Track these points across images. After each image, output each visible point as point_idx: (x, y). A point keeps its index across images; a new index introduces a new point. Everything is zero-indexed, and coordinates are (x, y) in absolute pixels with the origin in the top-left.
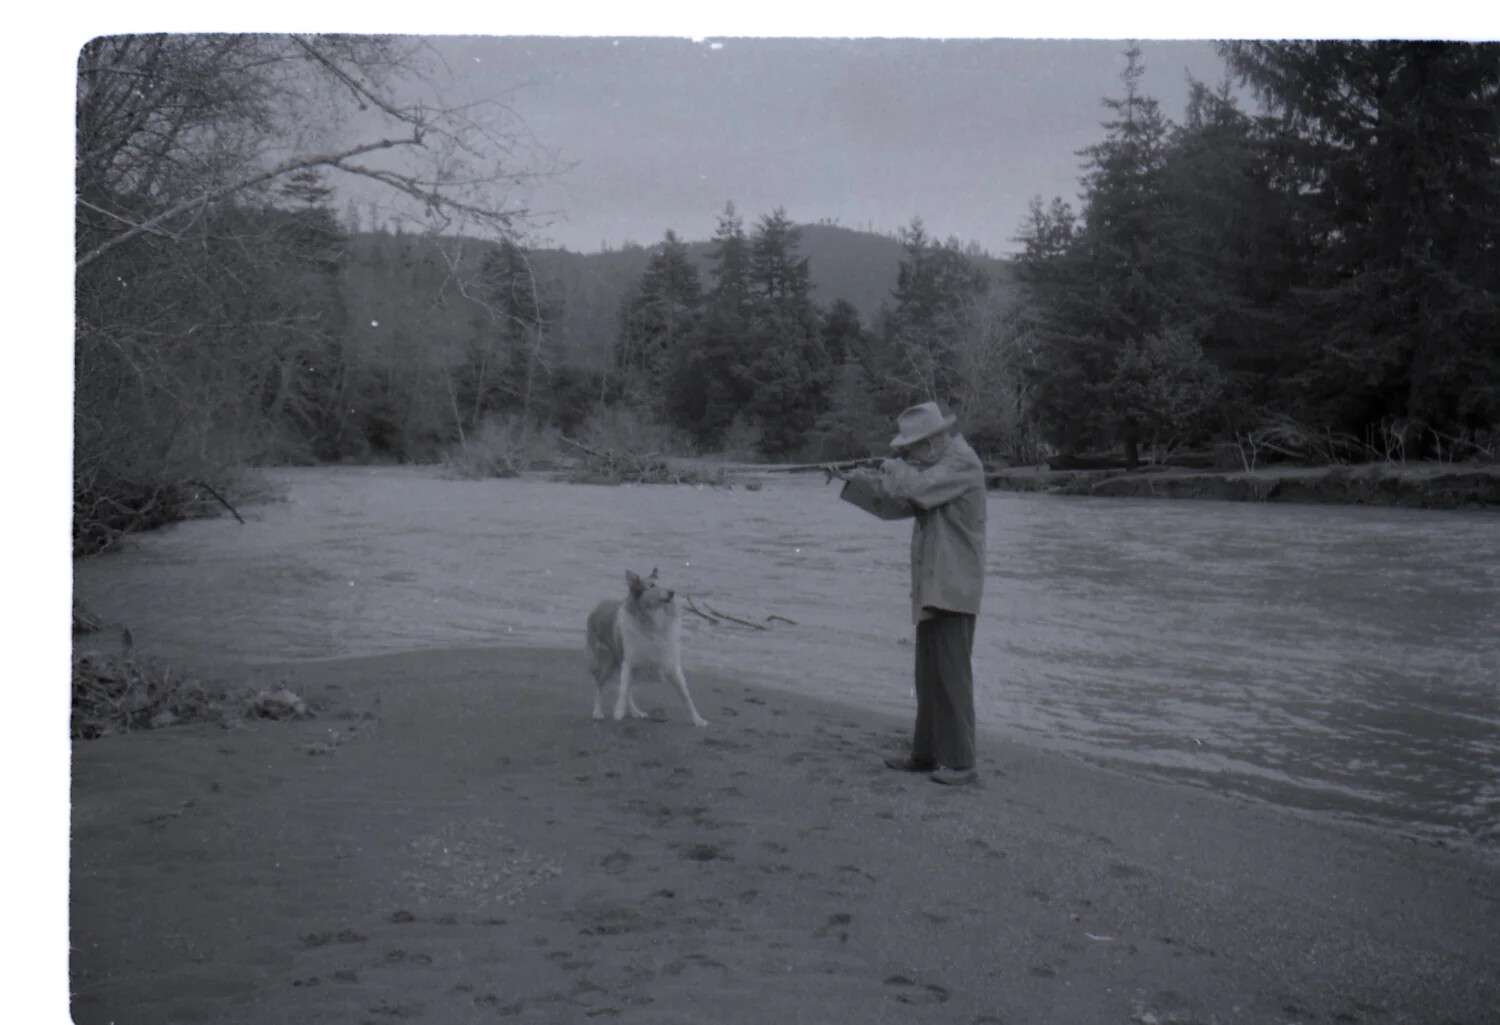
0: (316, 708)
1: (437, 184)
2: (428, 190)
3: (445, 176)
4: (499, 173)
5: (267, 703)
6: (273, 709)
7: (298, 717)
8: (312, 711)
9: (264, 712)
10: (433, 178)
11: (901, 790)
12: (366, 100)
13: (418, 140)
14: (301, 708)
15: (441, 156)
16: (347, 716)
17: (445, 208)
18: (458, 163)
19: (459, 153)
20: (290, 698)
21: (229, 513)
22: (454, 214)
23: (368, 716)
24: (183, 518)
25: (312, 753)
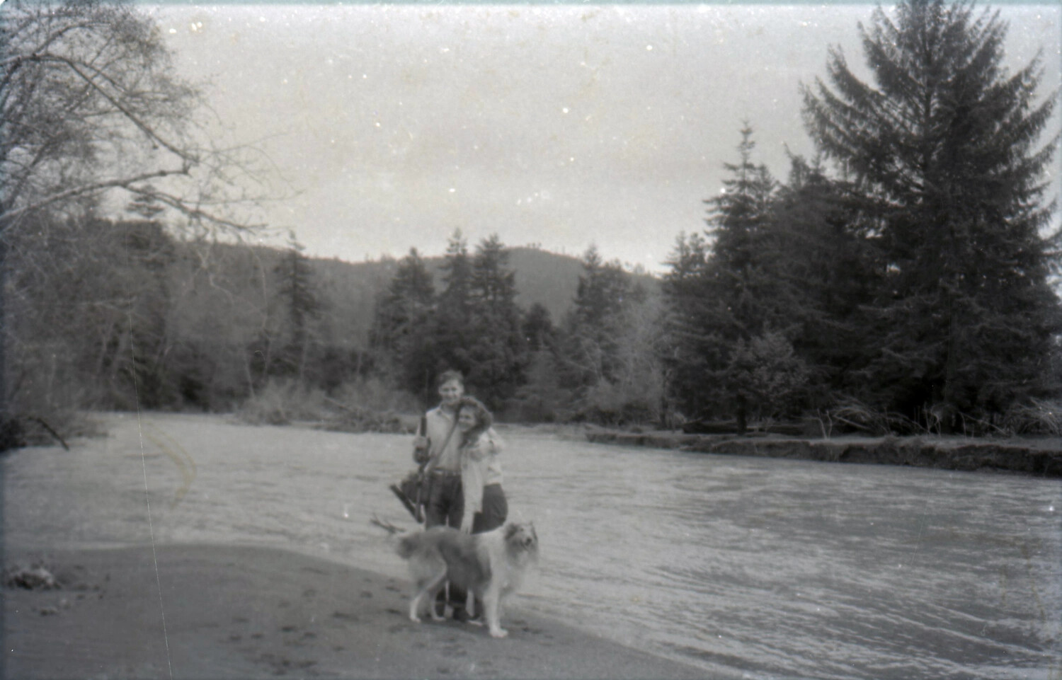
0: (63, 581)
1: (199, 203)
2: (192, 207)
3: (205, 197)
4: (244, 197)
5: (25, 576)
6: (29, 581)
7: (47, 588)
8: (59, 584)
9: (23, 583)
10: (196, 198)
11: (464, 654)
12: (157, 143)
13: (185, 171)
14: (50, 581)
15: (202, 184)
16: (83, 588)
17: (204, 221)
18: (215, 189)
19: (216, 181)
20: (43, 573)
21: (58, 443)
22: (210, 225)
23: (97, 588)
24: (23, 445)
25: (44, 613)
